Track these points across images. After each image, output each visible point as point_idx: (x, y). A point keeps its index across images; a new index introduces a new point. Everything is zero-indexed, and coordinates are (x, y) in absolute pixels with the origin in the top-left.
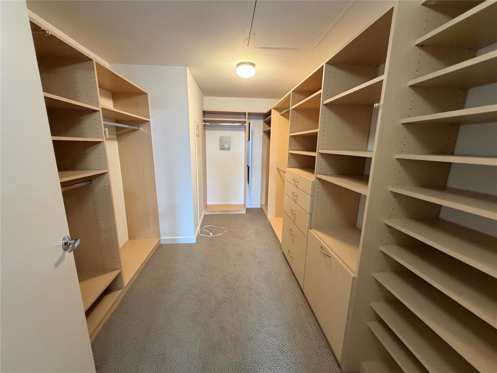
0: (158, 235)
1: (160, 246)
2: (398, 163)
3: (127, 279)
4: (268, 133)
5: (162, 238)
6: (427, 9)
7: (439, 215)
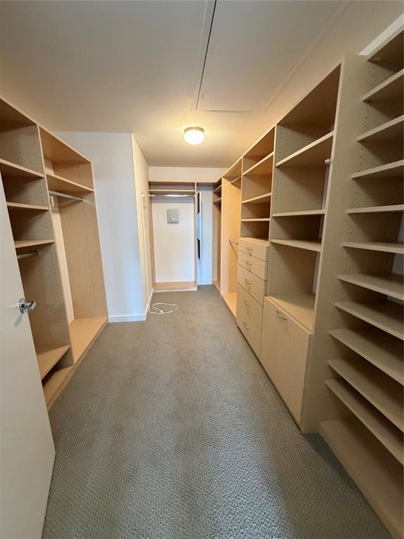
0: (106, 313)
1: (108, 326)
2: (350, 219)
3: (76, 356)
4: (218, 205)
5: (110, 316)
6: (374, 65)
7: (391, 270)
